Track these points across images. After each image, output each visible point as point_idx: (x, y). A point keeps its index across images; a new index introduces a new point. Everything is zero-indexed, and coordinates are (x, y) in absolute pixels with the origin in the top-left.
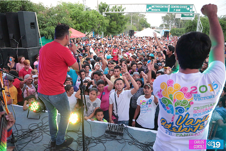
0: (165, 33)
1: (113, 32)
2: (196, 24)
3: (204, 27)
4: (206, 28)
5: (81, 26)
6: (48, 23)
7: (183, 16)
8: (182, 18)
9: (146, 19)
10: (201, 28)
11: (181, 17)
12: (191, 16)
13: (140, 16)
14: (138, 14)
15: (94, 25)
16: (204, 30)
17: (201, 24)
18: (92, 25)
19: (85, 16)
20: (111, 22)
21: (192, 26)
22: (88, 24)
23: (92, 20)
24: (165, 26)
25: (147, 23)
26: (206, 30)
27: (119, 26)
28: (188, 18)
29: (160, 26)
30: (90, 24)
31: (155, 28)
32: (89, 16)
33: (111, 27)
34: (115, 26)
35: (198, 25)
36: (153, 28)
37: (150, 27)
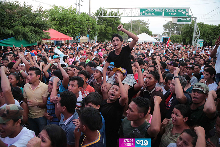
0: (163, 40)
1: (108, 37)
2: (193, 29)
3: (202, 32)
4: (204, 33)
5: (68, 29)
6: (17, 22)
7: (179, 20)
8: (178, 23)
9: (147, 27)
10: (198, 33)
11: (178, 21)
12: (188, 21)
13: (142, 24)
14: (141, 23)
15: (83, 29)
16: (202, 35)
17: (198, 28)
18: (80, 28)
19: (72, 19)
20: (107, 27)
21: (189, 31)
22: (76, 27)
23: (81, 23)
24: (167, 34)
25: (149, 30)
26: (204, 35)
27: (115, 31)
28: (184, 23)
29: (162, 34)
30: (78, 27)
31: (157, 36)
32: (75, 18)
33: (107, 33)
34: (111, 32)
35: (195, 29)
36: (155, 36)
37: (152, 34)
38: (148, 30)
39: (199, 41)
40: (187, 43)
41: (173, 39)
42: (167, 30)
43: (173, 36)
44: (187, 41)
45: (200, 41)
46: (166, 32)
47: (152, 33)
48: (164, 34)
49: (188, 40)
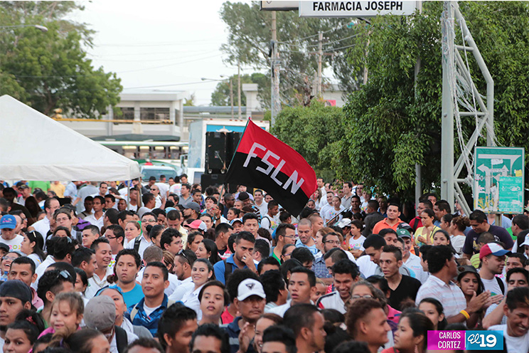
0: (210, 152)
28: (364, 4)
29: (216, 98)
31: (166, 111)
36: (151, 114)
37: (114, 100)
38: (77, 56)
39: (488, 162)
40: (403, 186)
41: (297, 137)
42: (252, 58)
43: (291, 119)
44: (399, 167)
45: (496, 159)
46: (249, 69)
47: (117, 85)
48: (229, 92)
49: (405, 158)
